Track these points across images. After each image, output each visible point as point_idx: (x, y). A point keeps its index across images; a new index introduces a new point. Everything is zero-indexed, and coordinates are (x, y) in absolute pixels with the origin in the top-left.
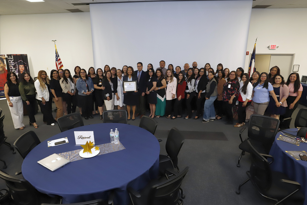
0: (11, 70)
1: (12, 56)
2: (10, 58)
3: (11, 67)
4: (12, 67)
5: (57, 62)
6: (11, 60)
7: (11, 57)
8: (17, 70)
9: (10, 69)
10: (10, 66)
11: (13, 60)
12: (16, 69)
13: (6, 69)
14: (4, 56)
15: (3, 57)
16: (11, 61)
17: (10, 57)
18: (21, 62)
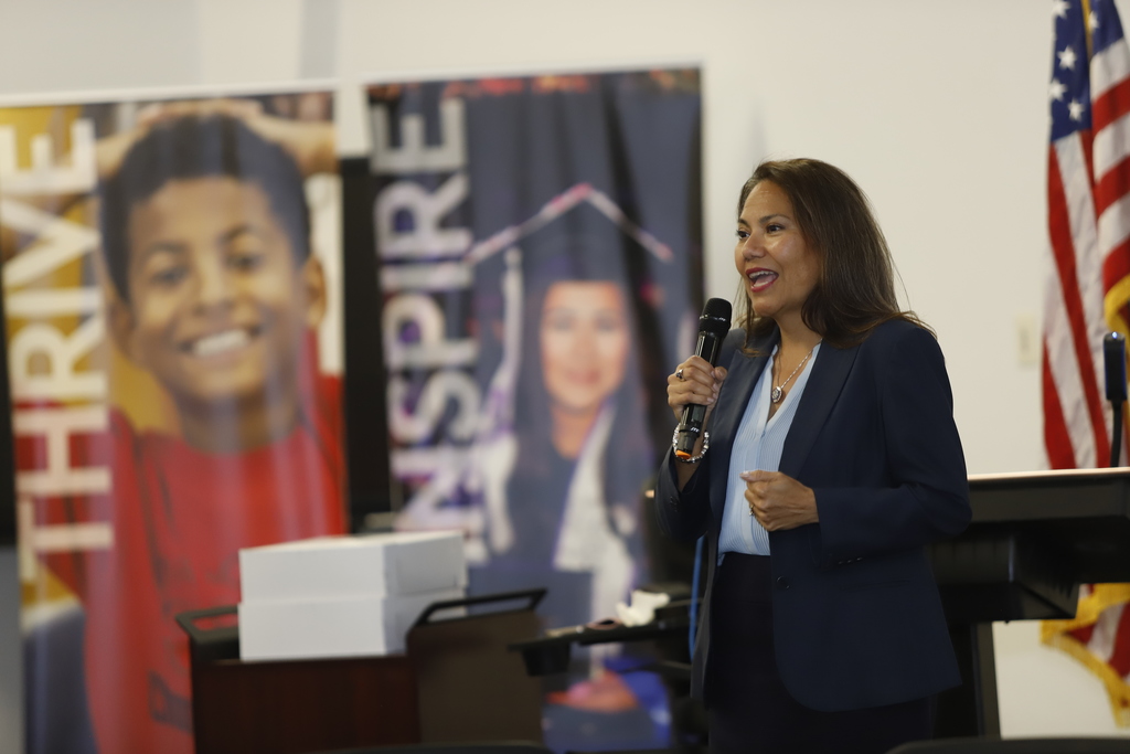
0: (407, 374)
1: (452, 113)
2: (411, 157)
3: (410, 332)
4: (430, 320)
5: (1071, 146)
6: (432, 181)
7: (433, 137)
8: (504, 380)
9: (396, 355)
10: (395, 312)
11: (453, 193)
12: (480, 372)
13: (332, 358)
14: (327, 108)
15: (300, 137)
16: (430, 207)
17: (412, 127)
18: (577, 217)
